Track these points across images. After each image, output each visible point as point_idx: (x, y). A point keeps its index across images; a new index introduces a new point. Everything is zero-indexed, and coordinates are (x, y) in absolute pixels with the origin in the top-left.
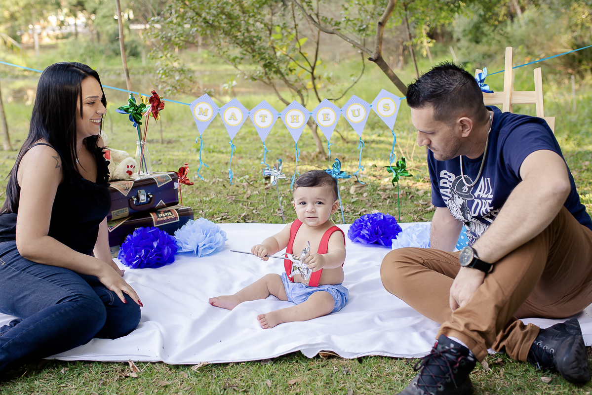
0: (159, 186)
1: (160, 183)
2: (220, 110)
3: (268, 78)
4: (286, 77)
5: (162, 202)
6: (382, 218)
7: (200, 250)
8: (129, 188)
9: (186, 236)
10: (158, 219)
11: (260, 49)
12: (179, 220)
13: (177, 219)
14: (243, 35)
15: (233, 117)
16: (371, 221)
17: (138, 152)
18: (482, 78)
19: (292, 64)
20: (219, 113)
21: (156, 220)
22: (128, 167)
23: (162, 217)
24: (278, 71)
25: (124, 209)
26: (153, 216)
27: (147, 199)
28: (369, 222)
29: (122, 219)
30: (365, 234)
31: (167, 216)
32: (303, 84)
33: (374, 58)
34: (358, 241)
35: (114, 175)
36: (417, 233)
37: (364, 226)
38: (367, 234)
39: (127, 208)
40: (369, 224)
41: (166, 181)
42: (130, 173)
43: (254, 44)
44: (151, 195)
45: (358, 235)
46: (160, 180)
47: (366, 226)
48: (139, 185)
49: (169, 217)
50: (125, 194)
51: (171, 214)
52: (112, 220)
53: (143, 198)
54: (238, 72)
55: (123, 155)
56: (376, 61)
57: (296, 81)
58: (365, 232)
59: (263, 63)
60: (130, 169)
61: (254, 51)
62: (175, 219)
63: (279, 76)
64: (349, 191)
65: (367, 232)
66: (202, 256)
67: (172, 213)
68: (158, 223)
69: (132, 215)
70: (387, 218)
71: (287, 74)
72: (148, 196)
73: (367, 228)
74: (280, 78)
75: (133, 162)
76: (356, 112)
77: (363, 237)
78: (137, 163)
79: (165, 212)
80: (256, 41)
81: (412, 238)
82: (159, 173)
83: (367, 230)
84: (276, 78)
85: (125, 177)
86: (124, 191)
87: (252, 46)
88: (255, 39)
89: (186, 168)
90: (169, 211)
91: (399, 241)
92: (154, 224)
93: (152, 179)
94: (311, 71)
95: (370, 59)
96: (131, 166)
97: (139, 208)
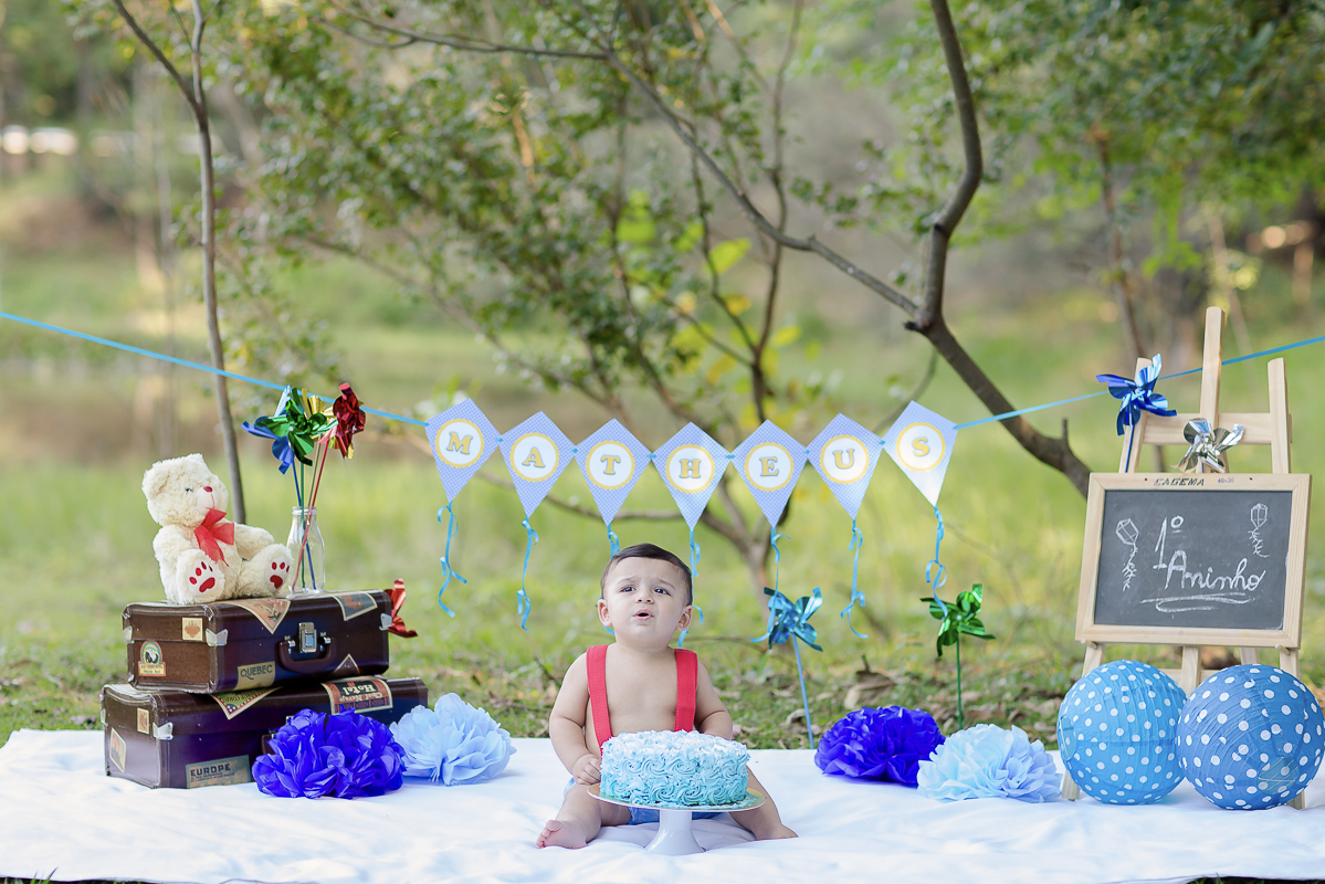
0: (346, 619)
1: (350, 611)
2: (501, 440)
3: (603, 379)
4: (665, 379)
5: (349, 661)
6: (900, 715)
7: (449, 768)
8: (279, 614)
9: (417, 735)
10: (343, 699)
11: (577, 281)
12: (391, 706)
13: (388, 704)
14: (525, 232)
15: (534, 459)
16: (872, 722)
17: (295, 533)
18: (1150, 379)
19: (686, 335)
20: (498, 448)
21: (337, 699)
22: (274, 566)
23: (352, 694)
24: (636, 358)
25: (266, 664)
26: (330, 690)
27: (318, 648)
28: (868, 725)
29: (258, 689)
30: (855, 752)
31: (363, 692)
32: (721, 406)
33: (920, 324)
34: (839, 773)
35: (241, 584)
36: (977, 741)
37: (853, 734)
38: (860, 751)
39: (273, 663)
40: (866, 728)
41: (363, 608)
42: (277, 581)
43: (557, 261)
44: (327, 637)
45: (841, 755)
46: (350, 604)
47: (860, 731)
48: (302, 611)
49: (368, 697)
50: (271, 627)
51: (373, 690)
52: (237, 688)
53: (309, 646)
54: (499, 355)
55: (262, 538)
56: (926, 330)
57: (699, 394)
58: (855, 748)
59: (587, 327)
60: (279, 572)
61: (556, 285)
62: (384, 701)
63: (639, 372)
64: (842, 702)
65: (861, 748)
66: (453, 783)
67: (375, 687)
68: (342, 707)
69: (282, 685)
70: (913, 716)
71: (669, 370)
72: (320, 641)
73: (860, 739)
74: (644, 383)
75: (285, 556)
76: (845, 456)
77: (851, 760)
78: (292, 561)
79: (357, 684)
80: (566, 256)
81: (964, 753)
82: (350, 588)
83: (861, 743)
84: (629, 383)
85: (265, 591)
86: (267, 619)
87: (552, 270)
88: (561, 247)
89: (400, 592)
90: (367, 683)
91: (935, 766)
92: (333, 710)
93: (332, 600)
94: (749, 356)
95: (911, 326)
96: (282, 566)
97: (300, 667)
